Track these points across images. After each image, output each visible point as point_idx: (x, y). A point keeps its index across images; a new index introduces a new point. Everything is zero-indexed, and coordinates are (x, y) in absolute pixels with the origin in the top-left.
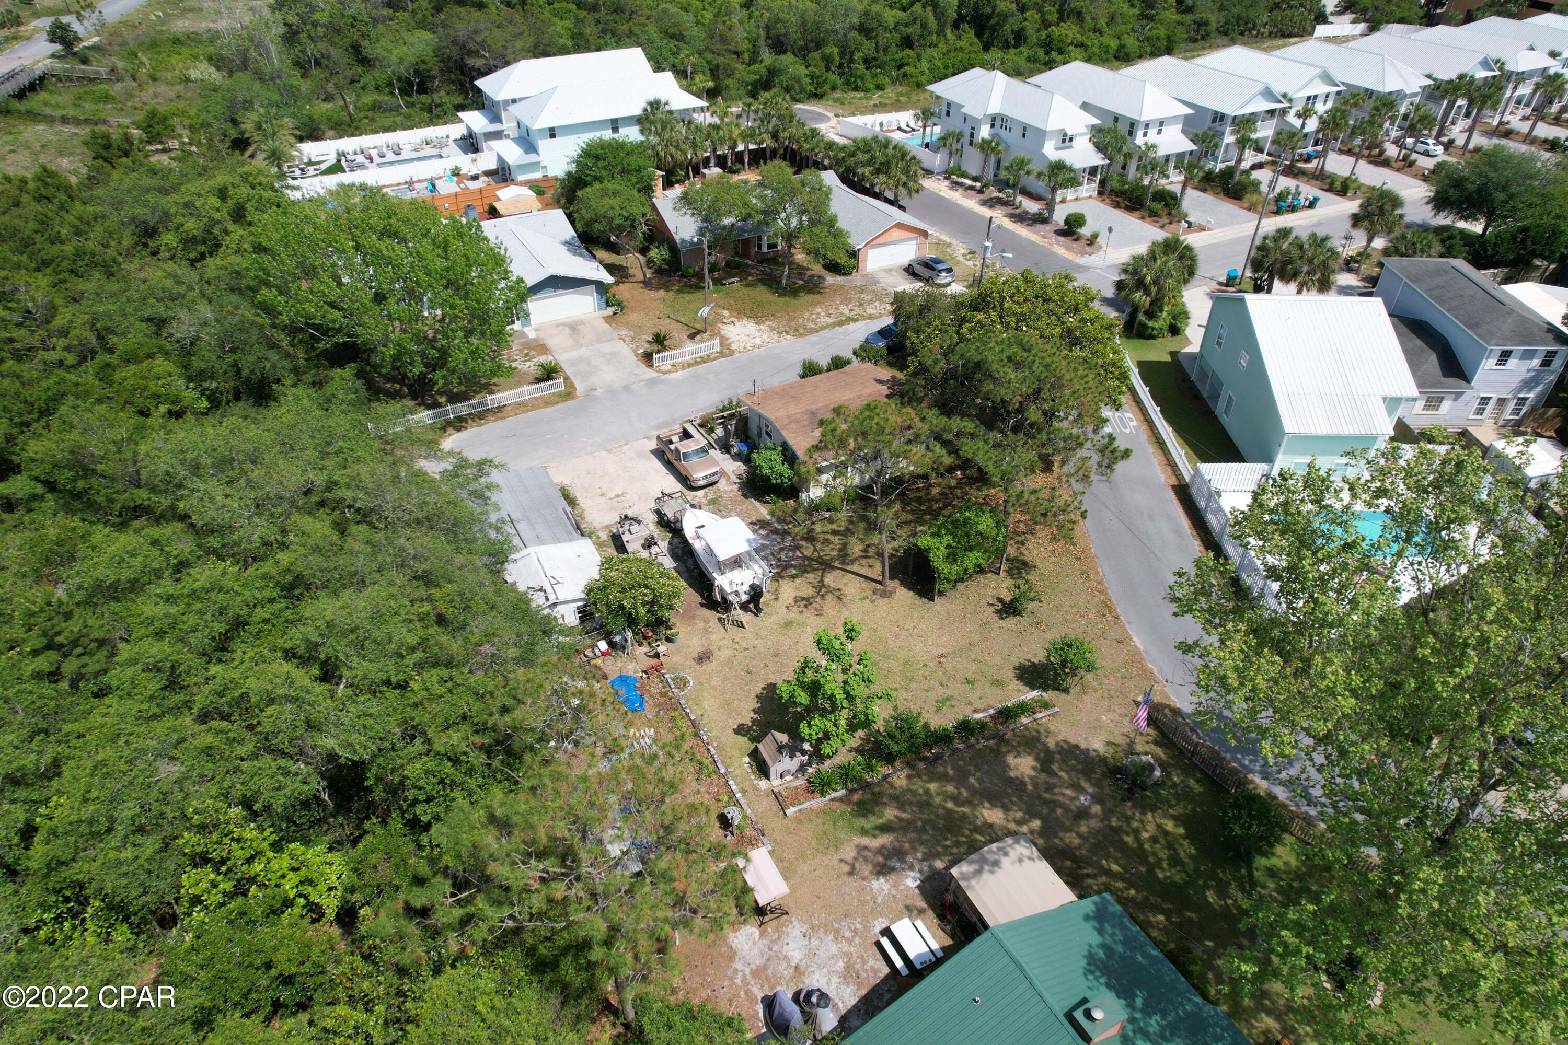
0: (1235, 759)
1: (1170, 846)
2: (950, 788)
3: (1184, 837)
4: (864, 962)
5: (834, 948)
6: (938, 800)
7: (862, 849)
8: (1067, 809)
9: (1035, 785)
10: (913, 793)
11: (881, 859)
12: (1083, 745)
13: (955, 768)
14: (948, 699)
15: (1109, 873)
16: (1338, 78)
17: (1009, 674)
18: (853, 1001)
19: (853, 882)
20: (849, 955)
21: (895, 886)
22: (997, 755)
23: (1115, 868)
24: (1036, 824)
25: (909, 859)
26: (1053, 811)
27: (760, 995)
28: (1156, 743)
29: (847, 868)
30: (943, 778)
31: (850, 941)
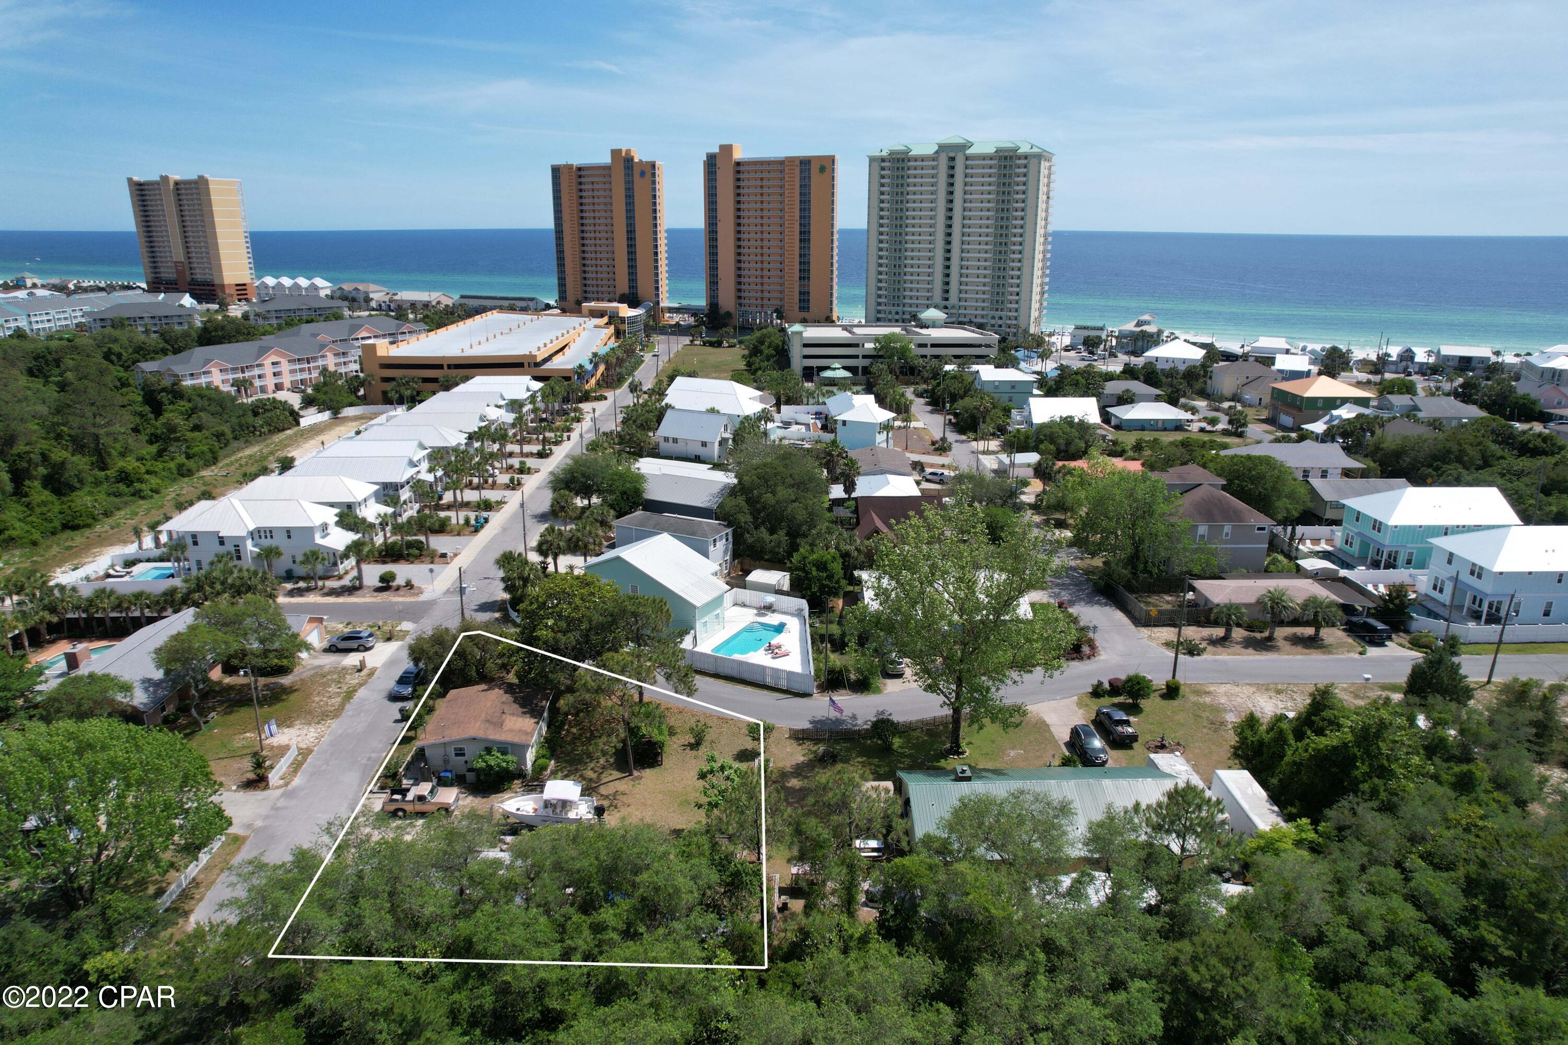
16: (427, 445)
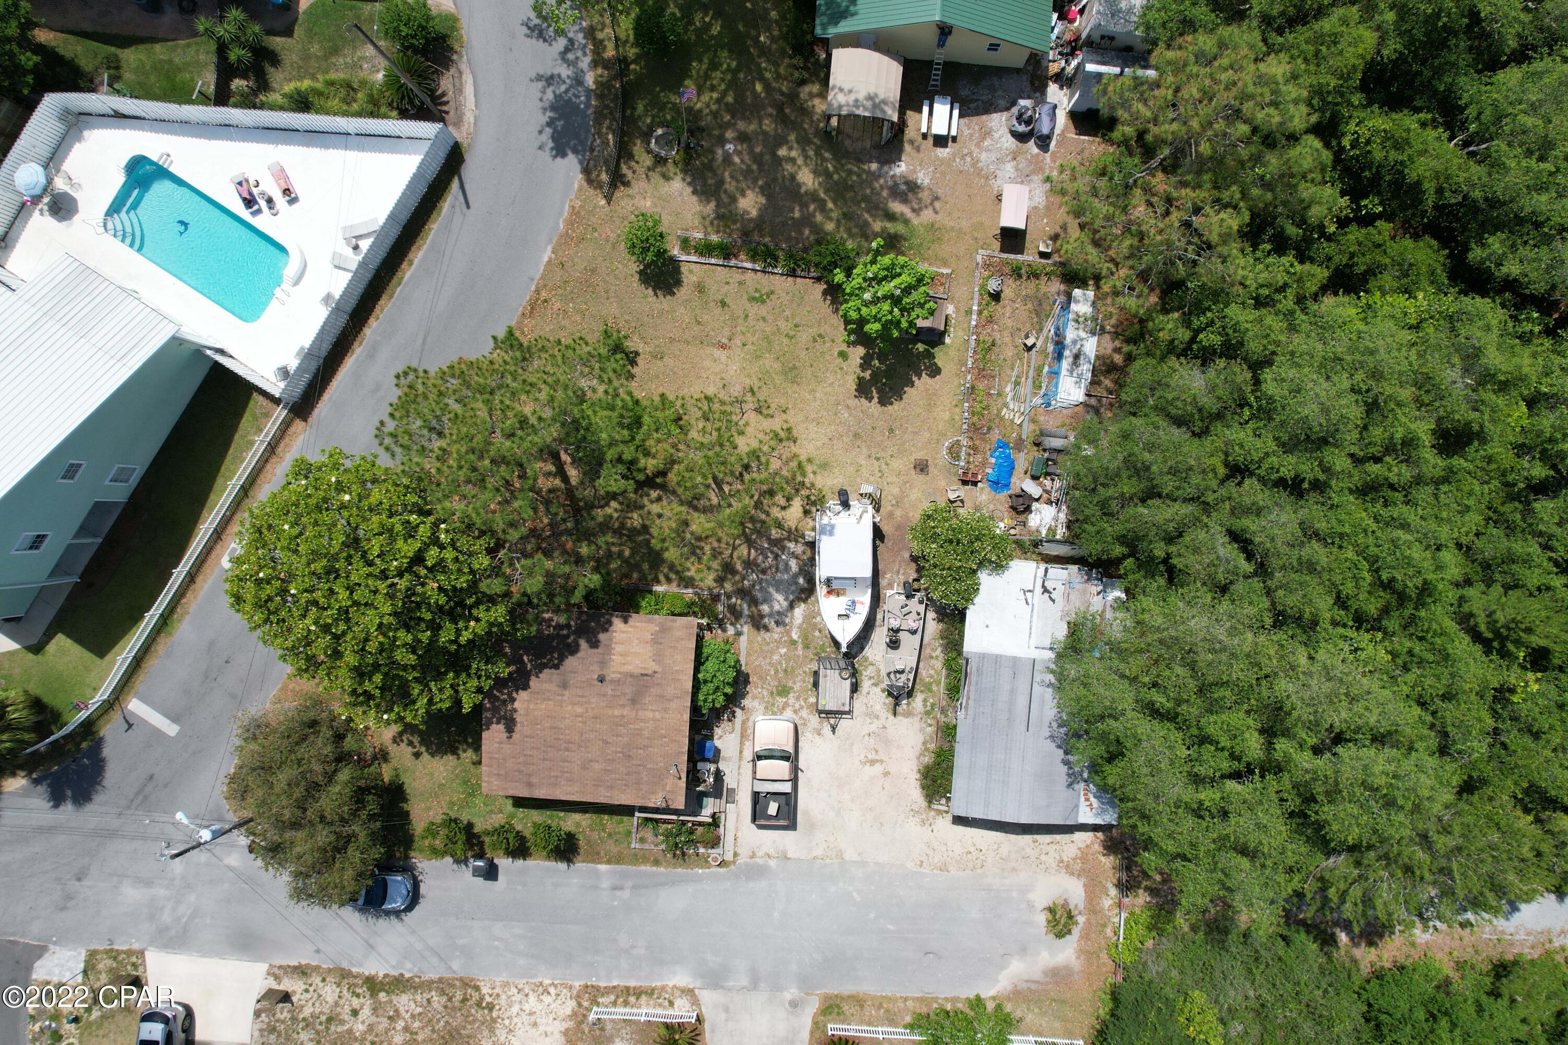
0: (588, 105)
1: (707, 77)
2: (819, 218)
3: (690, 77)
4: (971, 135)
5: (984, 156)
6: (834, 215)
7: (916, 211)
8: (751, 151)
9: (755, 181)
10: (849, 231)
11: (910, 195)
12: (689, 190)
13: (800, 233)
14: (754, 299)
15: (767, 86)
17: (683, 293)
18: (995, 116)
19: (940, 192)
20: (978, 145)
21: (914, 171)
22: (760, 224)
23: (759, 87)
24: (782, 152)
25: (890, 183)
26: (761, 154)
27: (1048, 155)
28: (631, 156)
29: (937, 205)
30: (816, 229)
31: (970, 154)
